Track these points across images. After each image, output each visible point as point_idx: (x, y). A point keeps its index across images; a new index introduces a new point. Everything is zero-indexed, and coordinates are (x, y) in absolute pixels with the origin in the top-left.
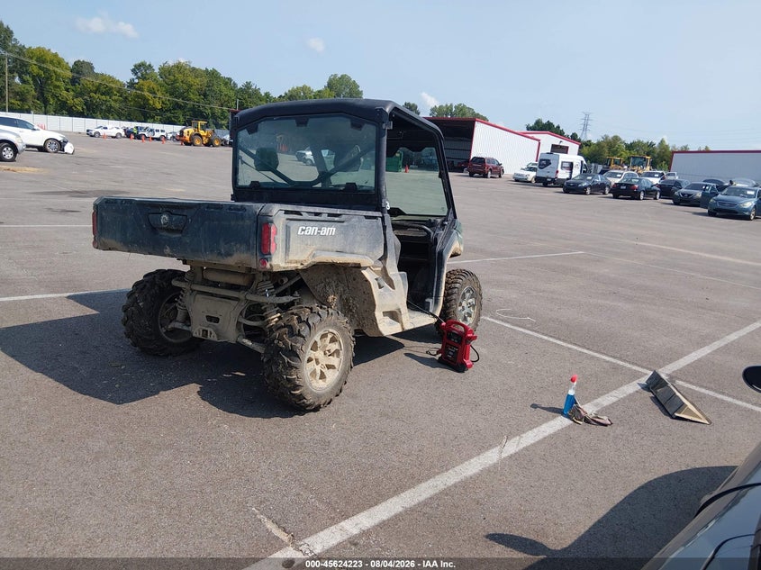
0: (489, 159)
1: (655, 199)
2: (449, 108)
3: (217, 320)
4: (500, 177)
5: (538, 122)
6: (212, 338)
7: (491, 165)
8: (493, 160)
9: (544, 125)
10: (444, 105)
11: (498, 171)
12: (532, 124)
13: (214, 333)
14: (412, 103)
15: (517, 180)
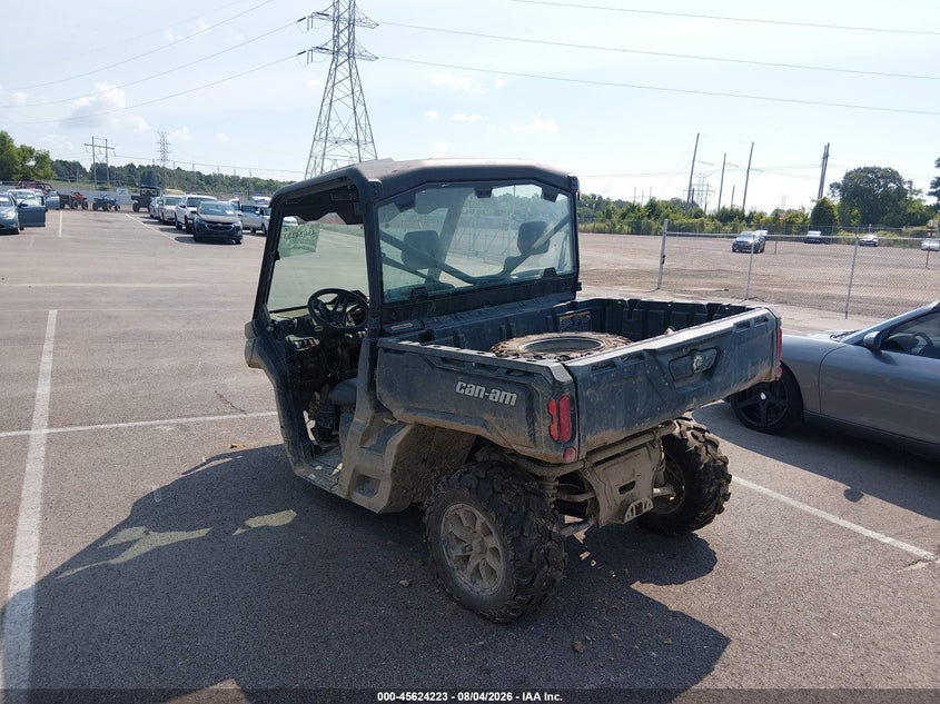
3: (632, 485)
13: (649, 501)
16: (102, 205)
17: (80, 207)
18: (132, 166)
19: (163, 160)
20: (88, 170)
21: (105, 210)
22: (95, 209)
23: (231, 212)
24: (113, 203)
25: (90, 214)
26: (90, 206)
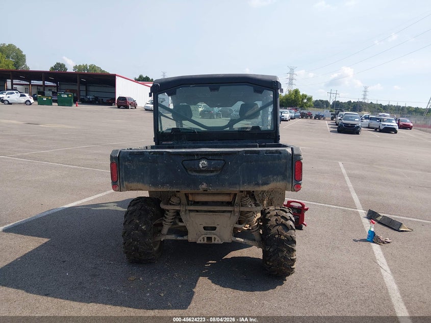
0: (128, 98)
1: (220, 118)
2: (85, 67)
3: (214, 228)
4: (135, 108)
5: (141, 77)
6: (216, 242)
7: (130, 101)
8: (131, 99)
9: (144, 78)
10: (82, 65)
11: (134, 105)
12: (137, 78)
13: (217, 238)
14: (61, 63)
15: (146, 110)
16: (318, 117)
17: (309, 117)
18: (350, 102)
19: (364, 99)
20: (331, 104)
21: (319, 119)
22: (315, 118)
23: (358, 120)
24: (323, 116)
25: (313, 121)
26: (313, 117)
